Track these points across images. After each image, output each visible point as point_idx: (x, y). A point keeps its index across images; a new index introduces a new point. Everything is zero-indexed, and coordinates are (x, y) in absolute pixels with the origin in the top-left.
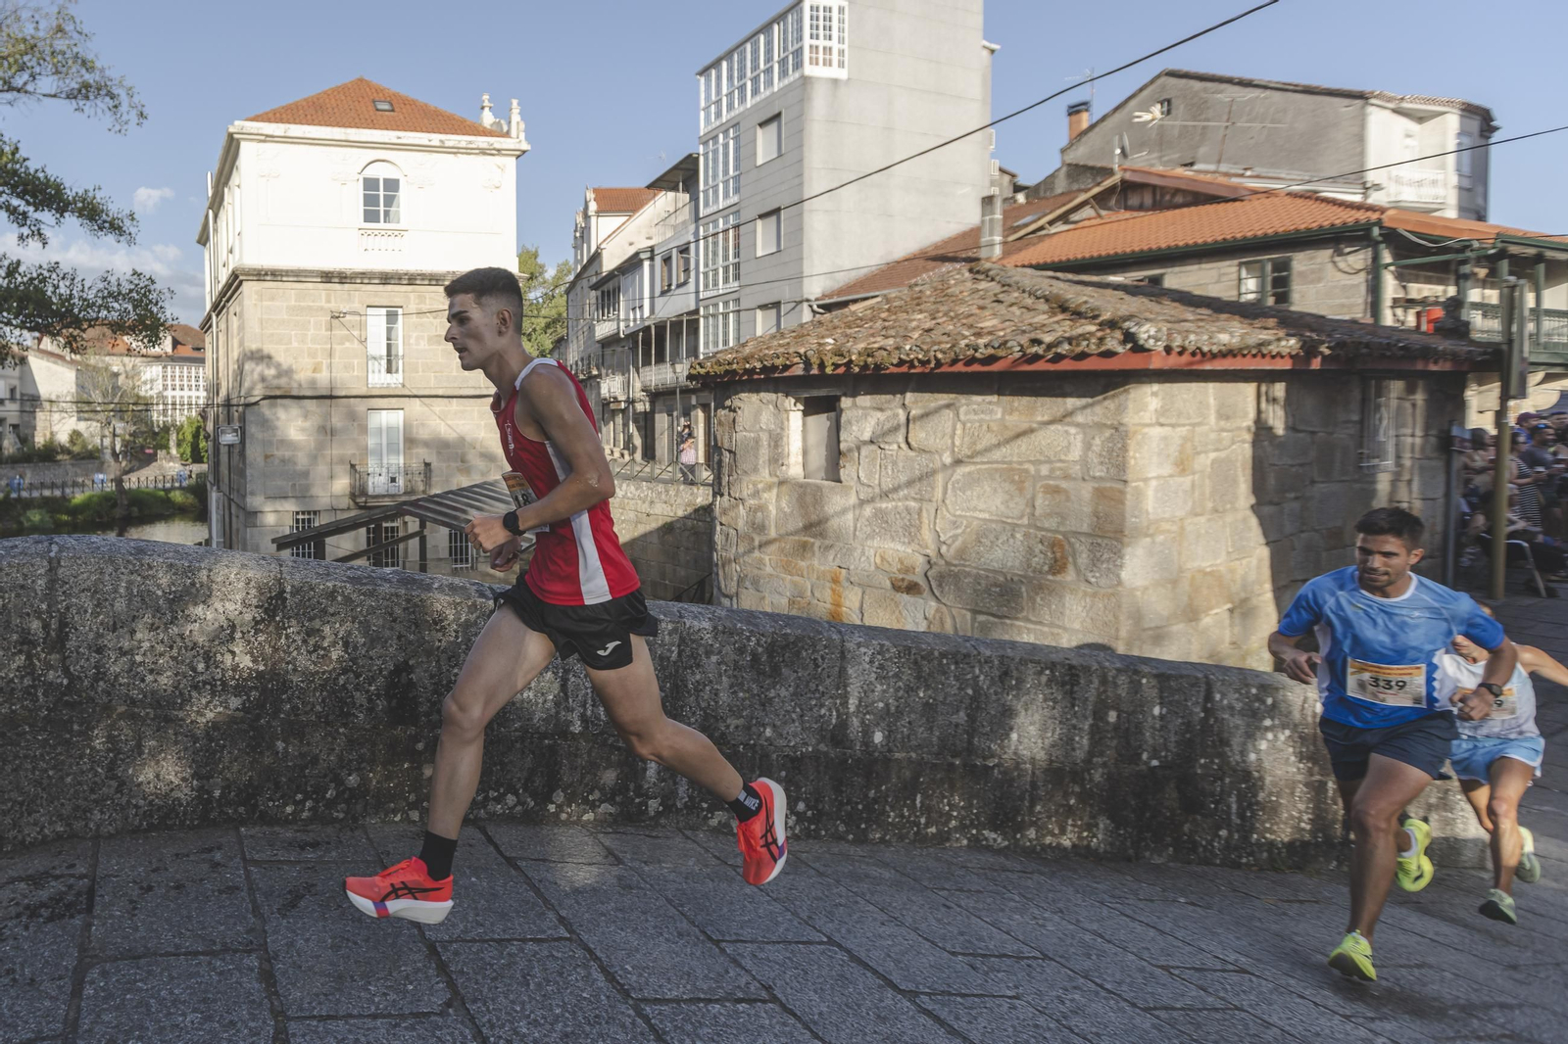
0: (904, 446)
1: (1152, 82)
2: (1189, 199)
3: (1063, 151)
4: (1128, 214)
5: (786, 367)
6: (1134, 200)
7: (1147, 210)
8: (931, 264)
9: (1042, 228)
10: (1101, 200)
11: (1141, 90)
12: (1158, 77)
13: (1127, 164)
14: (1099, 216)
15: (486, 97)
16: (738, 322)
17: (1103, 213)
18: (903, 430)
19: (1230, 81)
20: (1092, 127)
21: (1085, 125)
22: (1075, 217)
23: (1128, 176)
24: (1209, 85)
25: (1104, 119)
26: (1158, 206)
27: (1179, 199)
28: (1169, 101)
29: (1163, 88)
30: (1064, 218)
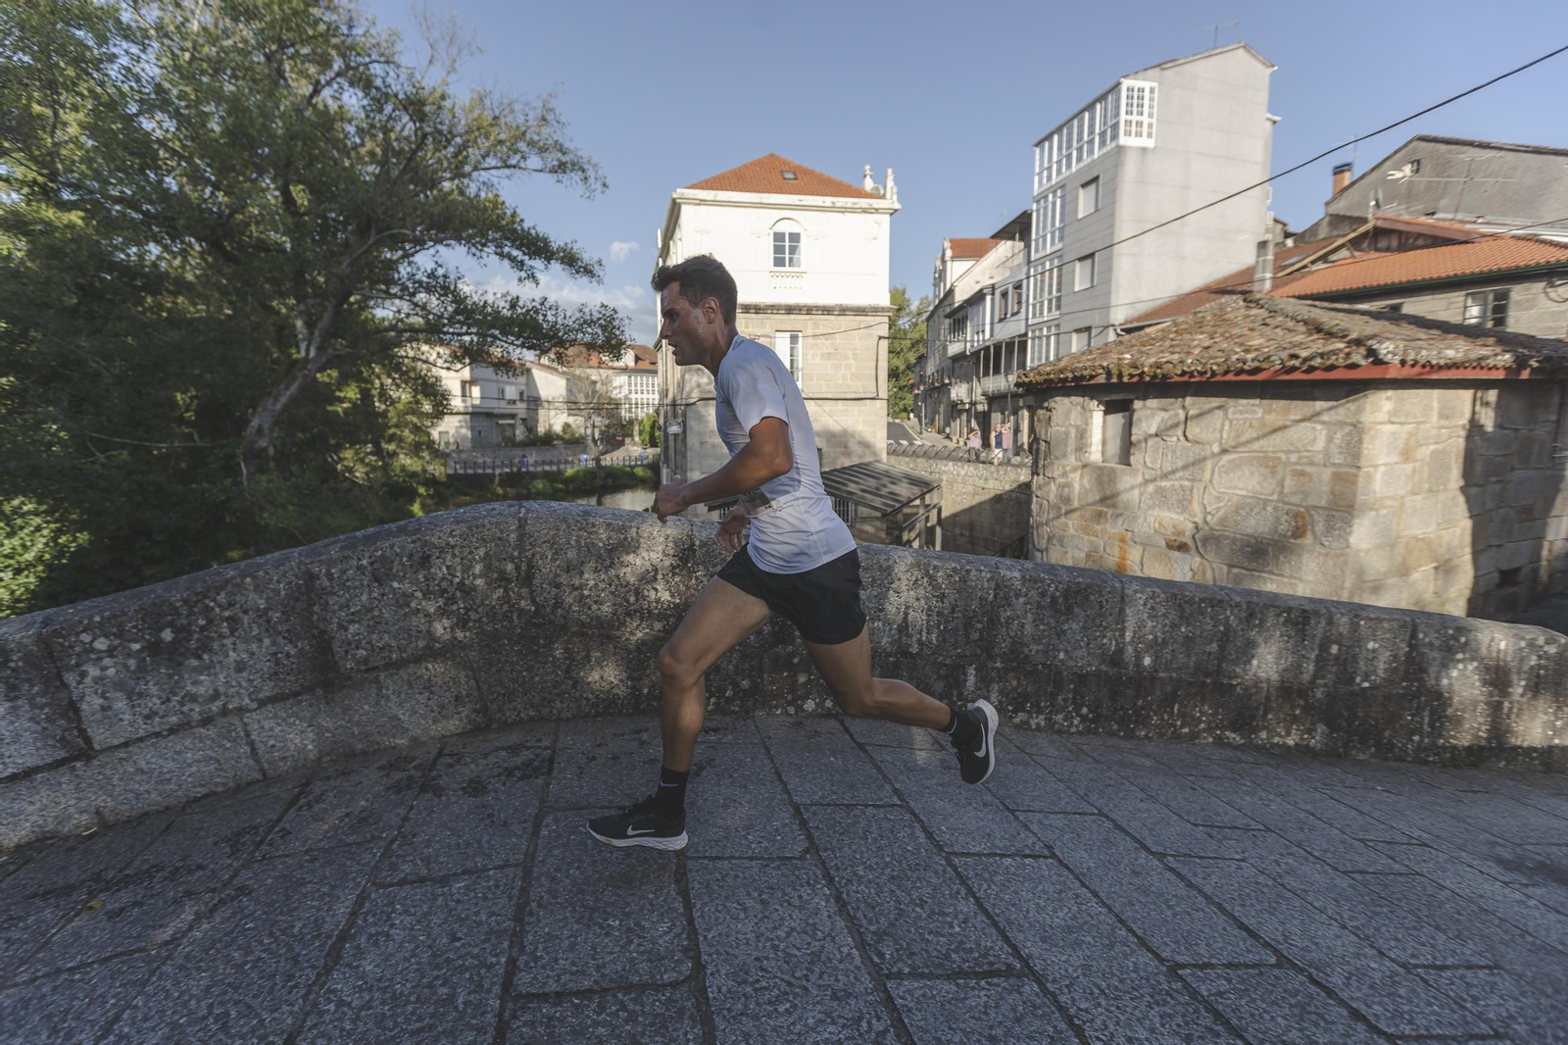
0: (1182, 438)
1: (1405, 146)
2: (1429, 241)
3: (1327, 204)
4: (1377, 255)
5: (1092, 377)
6: (1383, 244)
7: (1393, 251)
8: (1213, 296)
9: (1305, 267)
10: (1355, 244)
11: (1396, 152)
12: (1411, 141)
13: (1380, 214)
14: (1353, 256)
15: (868, 167)
16: (1058, 343)
17: (1357, 254)
18: (1182, 426)
19: (1471, 144)
20: (1353, 184)
21: (1346, 183)
22: (1333, 257)
23: (1380, 223)
24: (1453, 147)
25: (1362, 177)
26: (1403, 248)
27: (1420, 242)
28: (1418, 161)
29: (1415, 151)
30: (1324, 258)
